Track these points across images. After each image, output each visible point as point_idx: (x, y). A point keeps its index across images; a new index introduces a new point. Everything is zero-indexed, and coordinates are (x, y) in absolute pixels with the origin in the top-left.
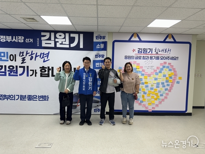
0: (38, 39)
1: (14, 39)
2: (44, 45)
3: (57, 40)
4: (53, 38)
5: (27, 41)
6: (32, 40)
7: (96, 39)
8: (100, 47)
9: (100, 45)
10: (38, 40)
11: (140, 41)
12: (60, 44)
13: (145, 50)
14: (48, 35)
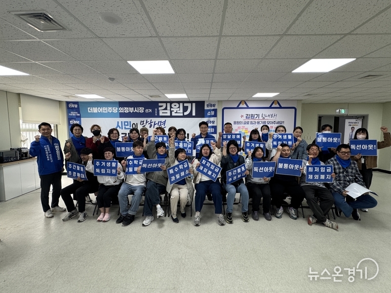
1: (136, 110)
2: (161, 114)
3: (172, 109)
4: (169, 108)
5: (147, 111)
6: (150, 110)
7: (207, 107)
9: (211, 113)
10: (156, 110)
11: (248, 108)
12: (175, 113)
13: (252, 116)
14: (164, 105)
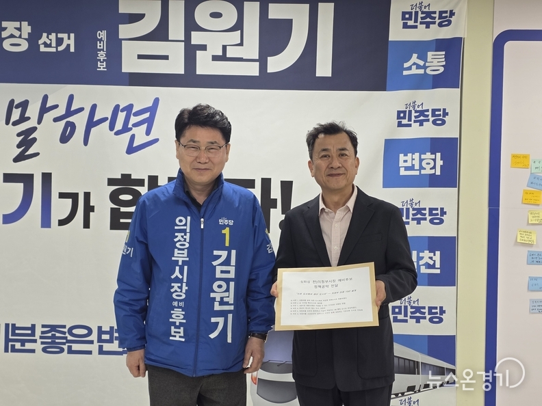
0: (102, 35)
5: (46, 45)
7: (405, 26)
8: (425, 67)
9: (425, 60)
10: (101, 40)
12: (215, 58)
14: (152, 12)
